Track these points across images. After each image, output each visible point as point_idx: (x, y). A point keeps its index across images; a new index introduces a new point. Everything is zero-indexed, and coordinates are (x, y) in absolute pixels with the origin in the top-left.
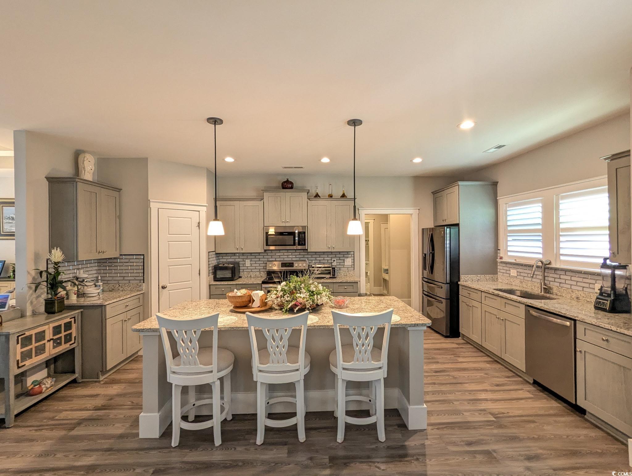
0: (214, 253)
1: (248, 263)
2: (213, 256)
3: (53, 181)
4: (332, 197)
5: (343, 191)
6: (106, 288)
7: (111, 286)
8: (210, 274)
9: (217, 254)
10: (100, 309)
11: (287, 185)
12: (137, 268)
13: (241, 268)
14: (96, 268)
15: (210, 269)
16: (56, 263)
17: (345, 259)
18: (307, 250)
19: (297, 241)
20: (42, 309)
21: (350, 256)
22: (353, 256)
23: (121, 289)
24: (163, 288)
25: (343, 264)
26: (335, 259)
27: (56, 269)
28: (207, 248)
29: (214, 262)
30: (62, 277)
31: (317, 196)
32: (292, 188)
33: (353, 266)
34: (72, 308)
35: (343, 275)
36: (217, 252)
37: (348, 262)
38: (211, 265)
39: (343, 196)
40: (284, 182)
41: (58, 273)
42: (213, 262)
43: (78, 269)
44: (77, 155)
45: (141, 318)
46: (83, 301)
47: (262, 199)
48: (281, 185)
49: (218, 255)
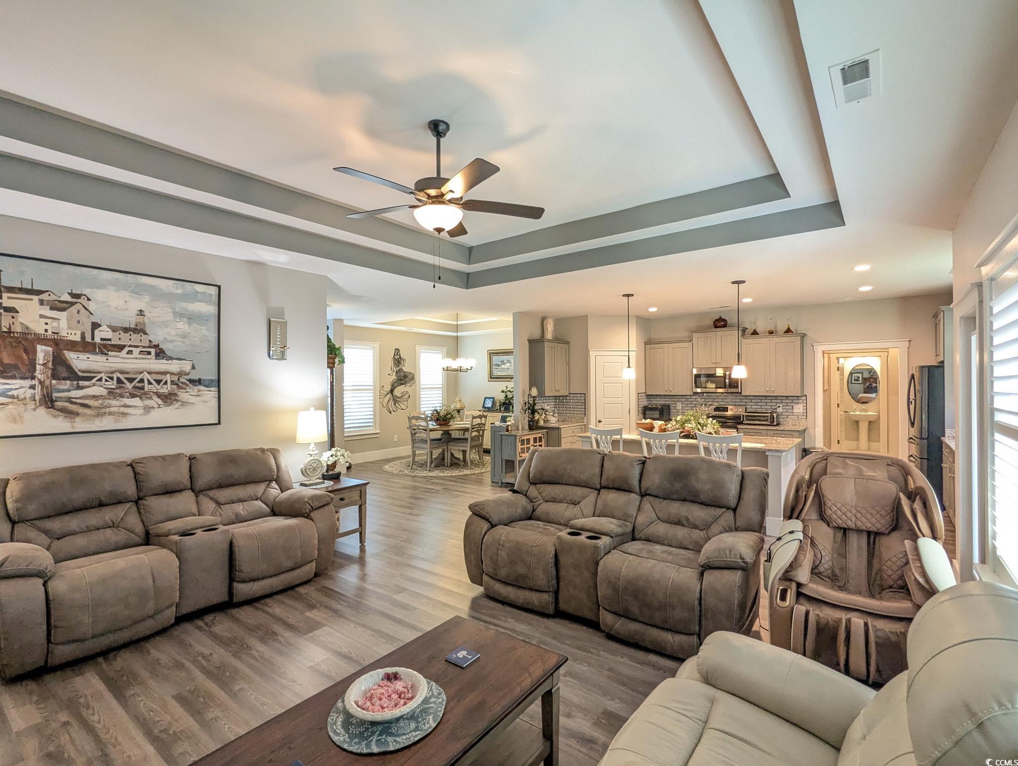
0: (645, 394)
1: (679, 406)
2: (643, 397)
3: (530, 341)
4: (772, 333)
5: (789, 325)
6: (560, 420)
7: (563, 417)
8: (640, 414)
9: (647, 395)
10: (557, 431)
11: (720, 323)
12: (581, 410)
13: (671, 411)
14: (554, 403)
15: (640, 409)
16: (534, 397)
17: (794, 406)
18: (741, 393)
19: (727, 384)
20: (527, 427)
21: (801, 401)
22: (805, 401)
23: (570, 420)
24: (600, 422)
25: (792, 411)
26: (781, 405)
27: (534, 401)
28: (637, 390)
29: (645, 403)
30: (536, 408)
31: (755, 333)
32: (725, 326)
33: (805, 414)
34: (542, 428)
35: (791, 424)
36: (647, 394)
37: (799, 409)
38: (641, 406)
39: (788, 331)
40: (717, 320)
41: (535, 404)
42: (642, 403)
43: (544, 403)
44: (543, 320)
45: (583, 430)
46: (546, 425)
47: (690, 341)
48: (712, 323)
49: (649, 397)
